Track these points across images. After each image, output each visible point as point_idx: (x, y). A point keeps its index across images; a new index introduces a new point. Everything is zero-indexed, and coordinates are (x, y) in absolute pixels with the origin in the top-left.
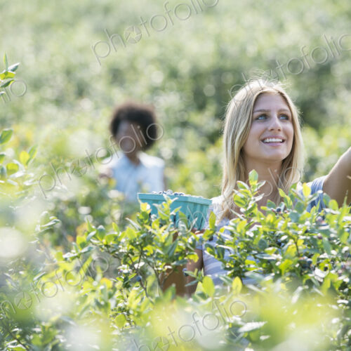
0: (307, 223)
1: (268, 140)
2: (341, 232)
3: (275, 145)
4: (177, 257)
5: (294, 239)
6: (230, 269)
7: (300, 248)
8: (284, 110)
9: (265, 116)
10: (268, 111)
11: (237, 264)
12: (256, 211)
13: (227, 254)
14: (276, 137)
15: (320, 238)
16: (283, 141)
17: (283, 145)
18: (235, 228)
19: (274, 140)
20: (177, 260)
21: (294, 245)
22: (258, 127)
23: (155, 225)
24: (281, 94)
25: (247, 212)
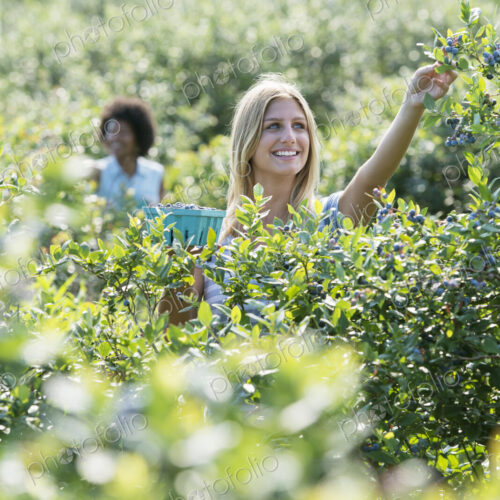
0: (318, 244)
1: (280, 153)
2: (356, 256)
4: (171, 279)
5: (303, 262)
6: (230, 294)
7: (309, 272)
8: (299, 118)
9: (278, 125)
10: (282, 120)
11: (238, 289)
12: (261, 229)
13: (226, 275)
14: (289, 150)
15: (333, 262)
16: (298, 153)
17: (297, 158)
18: (237, 248)
19: (287, 153)
20: (171, 282)
21: (303, 269)
22: (269, 138)
23: (147, 242)
24: (296, 99)
25: (250, 230)
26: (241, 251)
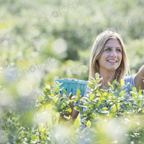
0: (122, 97)
1: (110, 61)
3: (113, 64)
4: (62, 110)
5: (116, 104)
6: (85, 116)
7: (118, 108)
8: (119, 48)
9: (110, 49)
11: (88, 115)
13: (84, 110)
14: (113, 60)
16: (117, 61)
18: (89, 98)
19: (112, 61)
20: (62, 111)
21: (116, 107)
23: (52, 94)
24: (118, 40)
25: (94, 91)
26: (91, 99)
